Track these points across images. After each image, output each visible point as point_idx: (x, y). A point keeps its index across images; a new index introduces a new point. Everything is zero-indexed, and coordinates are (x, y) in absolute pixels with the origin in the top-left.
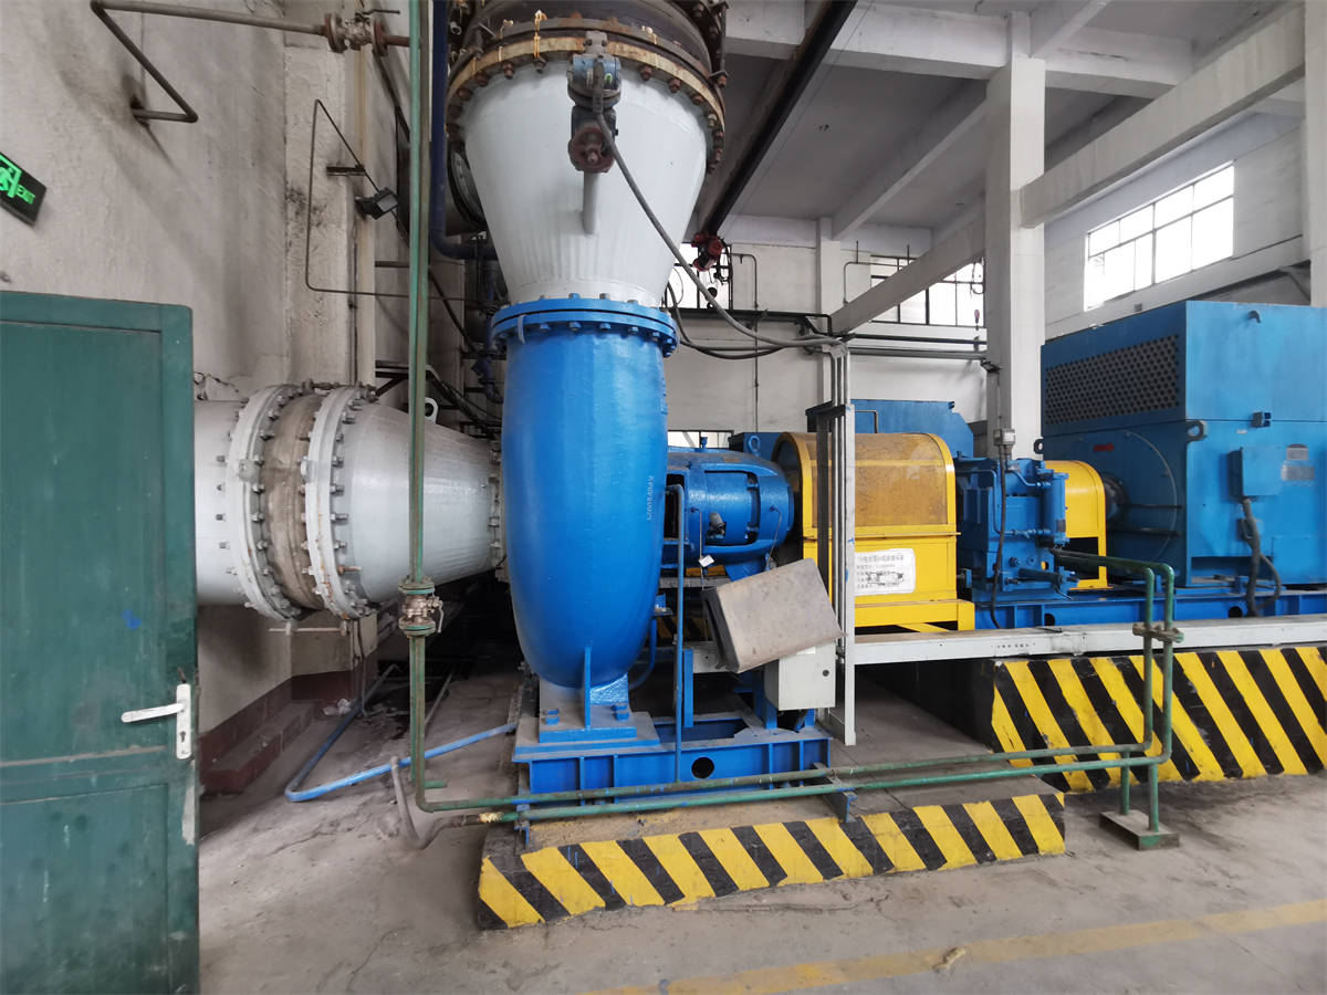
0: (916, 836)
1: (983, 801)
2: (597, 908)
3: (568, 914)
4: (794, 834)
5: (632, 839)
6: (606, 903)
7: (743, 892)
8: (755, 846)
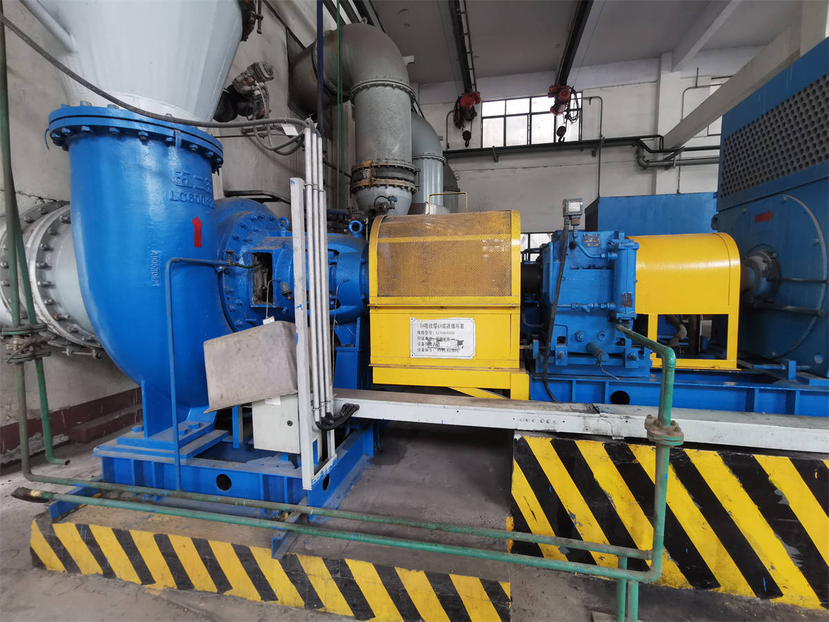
0: (346, 585)
1: (418, 570)
2: (97, 574)
3: (80, 572)
4: (239, 555)
5: (123, 529)
6: (104, 572)
7: (197, 591)
8: (208, 557)
